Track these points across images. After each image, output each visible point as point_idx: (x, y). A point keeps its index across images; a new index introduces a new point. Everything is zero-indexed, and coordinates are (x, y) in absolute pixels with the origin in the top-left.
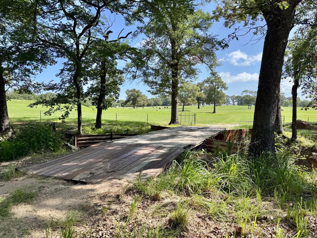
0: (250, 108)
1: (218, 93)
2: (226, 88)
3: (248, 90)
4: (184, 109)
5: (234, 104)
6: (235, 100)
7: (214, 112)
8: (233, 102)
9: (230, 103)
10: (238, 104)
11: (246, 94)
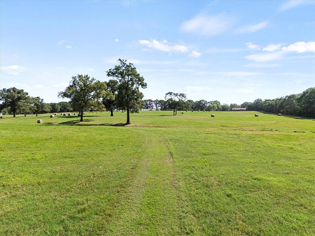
0: (175, 114)
1: (134, 92)
2: (144, 85)
3: (172, 92)
4: (84, 118)
5: (157, 109)
6: (158, 105)
7: (128, 123)
8: (156, 106)
9: (154, 107)
10: (161, 109)
11: (170, 98)
